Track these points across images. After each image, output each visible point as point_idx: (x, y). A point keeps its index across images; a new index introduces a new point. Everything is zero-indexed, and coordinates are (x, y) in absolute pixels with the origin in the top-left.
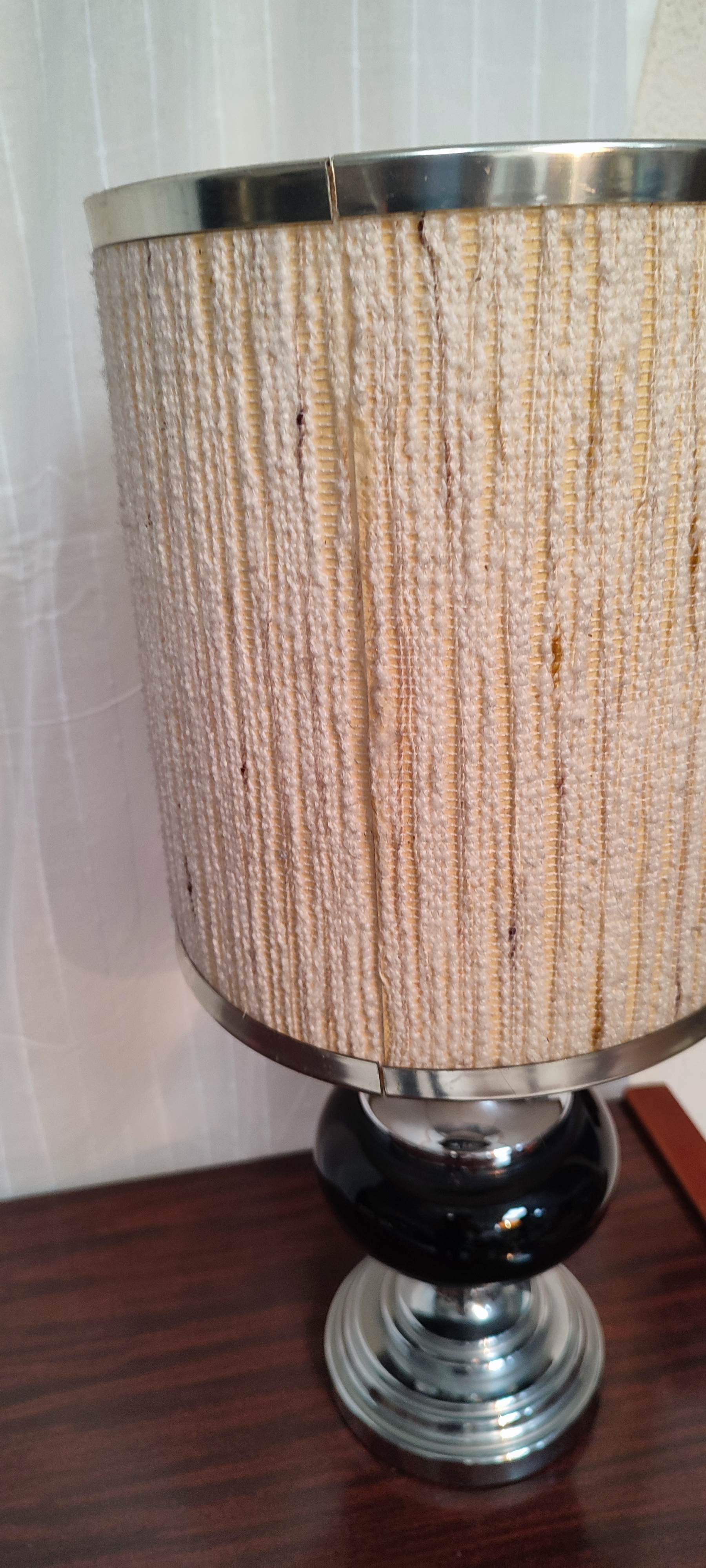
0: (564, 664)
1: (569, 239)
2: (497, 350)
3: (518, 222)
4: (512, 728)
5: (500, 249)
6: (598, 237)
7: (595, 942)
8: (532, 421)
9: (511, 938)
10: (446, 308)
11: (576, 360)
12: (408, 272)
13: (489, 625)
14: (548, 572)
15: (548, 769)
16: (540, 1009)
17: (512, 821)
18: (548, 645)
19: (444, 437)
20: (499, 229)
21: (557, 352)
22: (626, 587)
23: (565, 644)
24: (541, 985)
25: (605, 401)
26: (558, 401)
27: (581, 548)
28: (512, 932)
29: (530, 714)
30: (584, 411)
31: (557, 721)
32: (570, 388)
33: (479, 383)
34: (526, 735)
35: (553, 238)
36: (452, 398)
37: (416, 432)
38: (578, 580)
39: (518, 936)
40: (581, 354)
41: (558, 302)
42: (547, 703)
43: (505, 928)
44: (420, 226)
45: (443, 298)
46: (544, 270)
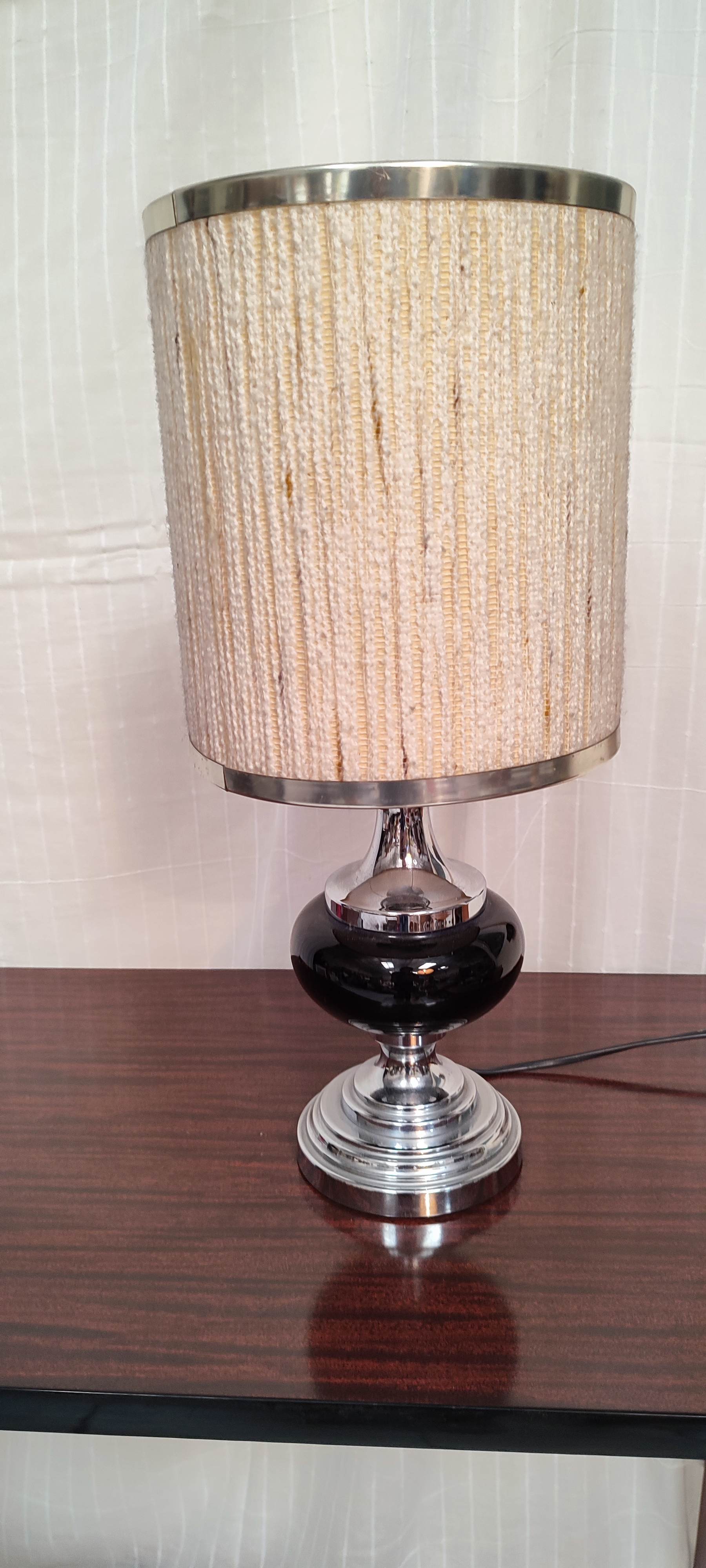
0: (294, 493)
1: (274, 228)
2: (244, 294)
3: (249, 219)
4: (269, 535)
5: (241, 235)
6: (290, 226)
7: (331, 696)
8: (265, 336)
9: (280, 682)
10: (220, 271)
11: (285, 298)
12: (205, 251)
13: (253, 464)
14: (280, 431)
15: (290, 563)
16: (301, 741)
17: (273, 596)
18: (283, 479)
19: (225, 347)
20: (241, 224)
21: (274, 294)
22: (329, 444)
23: (293, 479)
24: (299, 722)
25: (303, 324)
26: (277, 324)
27: (298, 416)
28: (280, 678)
29: (277, 524)
30: (292, 330)
31: (293, 532)
32: (283, 316)
33: (237, 314)
34: (277, 538)
35: (266, 227)
36: (226, 322)
37: (214, 344)
38: (297, 437)
39: (283, 682)
40: (287, 295)
41: (273, 264)
42: (287, 519)
43: (276, 675)
44: (207, 224)
45: (219, 266)
46: (263, 246)
